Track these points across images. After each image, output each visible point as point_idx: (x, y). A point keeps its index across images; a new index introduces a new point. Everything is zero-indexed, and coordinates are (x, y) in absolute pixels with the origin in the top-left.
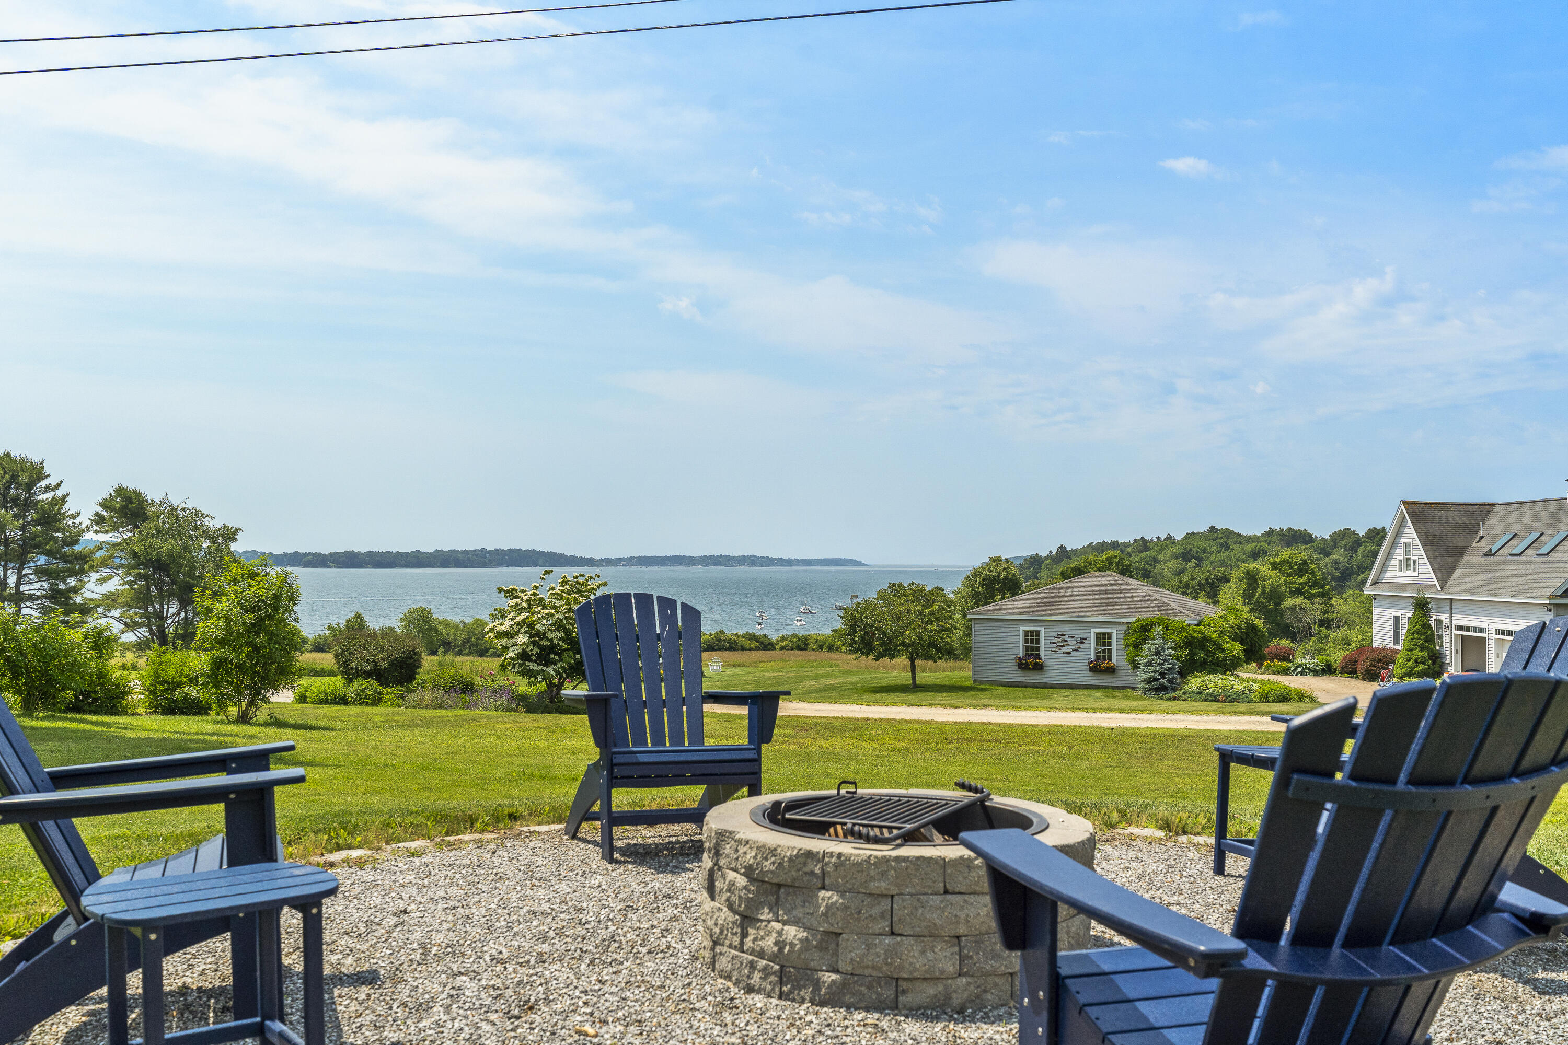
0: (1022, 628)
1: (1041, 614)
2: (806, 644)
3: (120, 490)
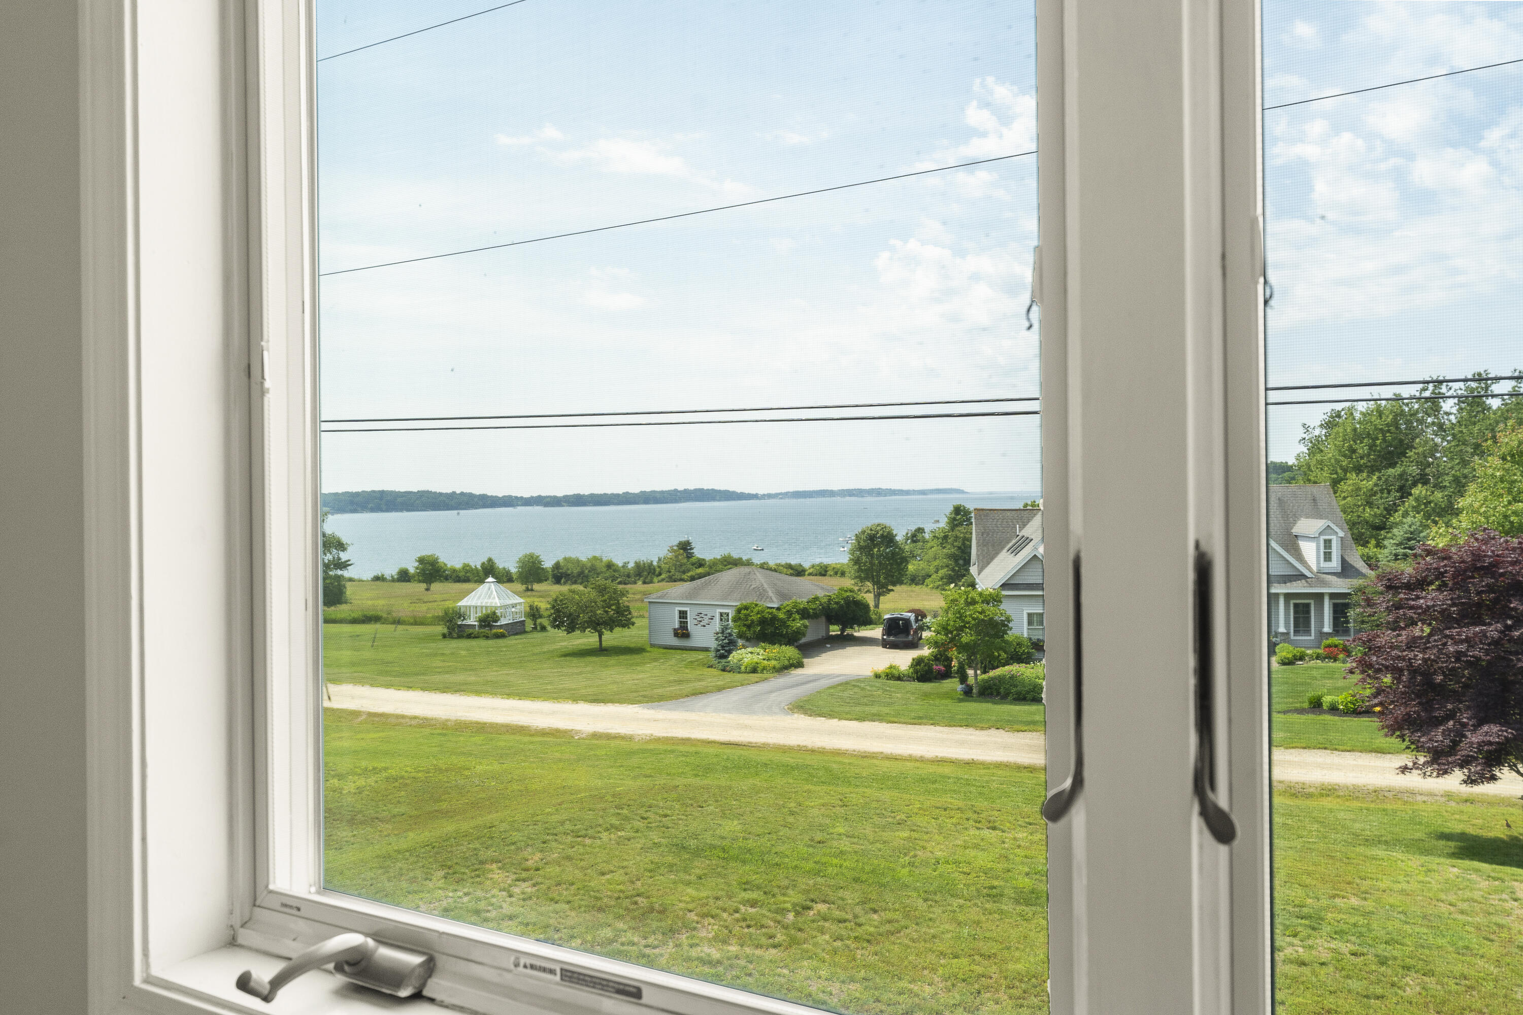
0: (677, 609)
1: (687, 599)
2: (826, 571)
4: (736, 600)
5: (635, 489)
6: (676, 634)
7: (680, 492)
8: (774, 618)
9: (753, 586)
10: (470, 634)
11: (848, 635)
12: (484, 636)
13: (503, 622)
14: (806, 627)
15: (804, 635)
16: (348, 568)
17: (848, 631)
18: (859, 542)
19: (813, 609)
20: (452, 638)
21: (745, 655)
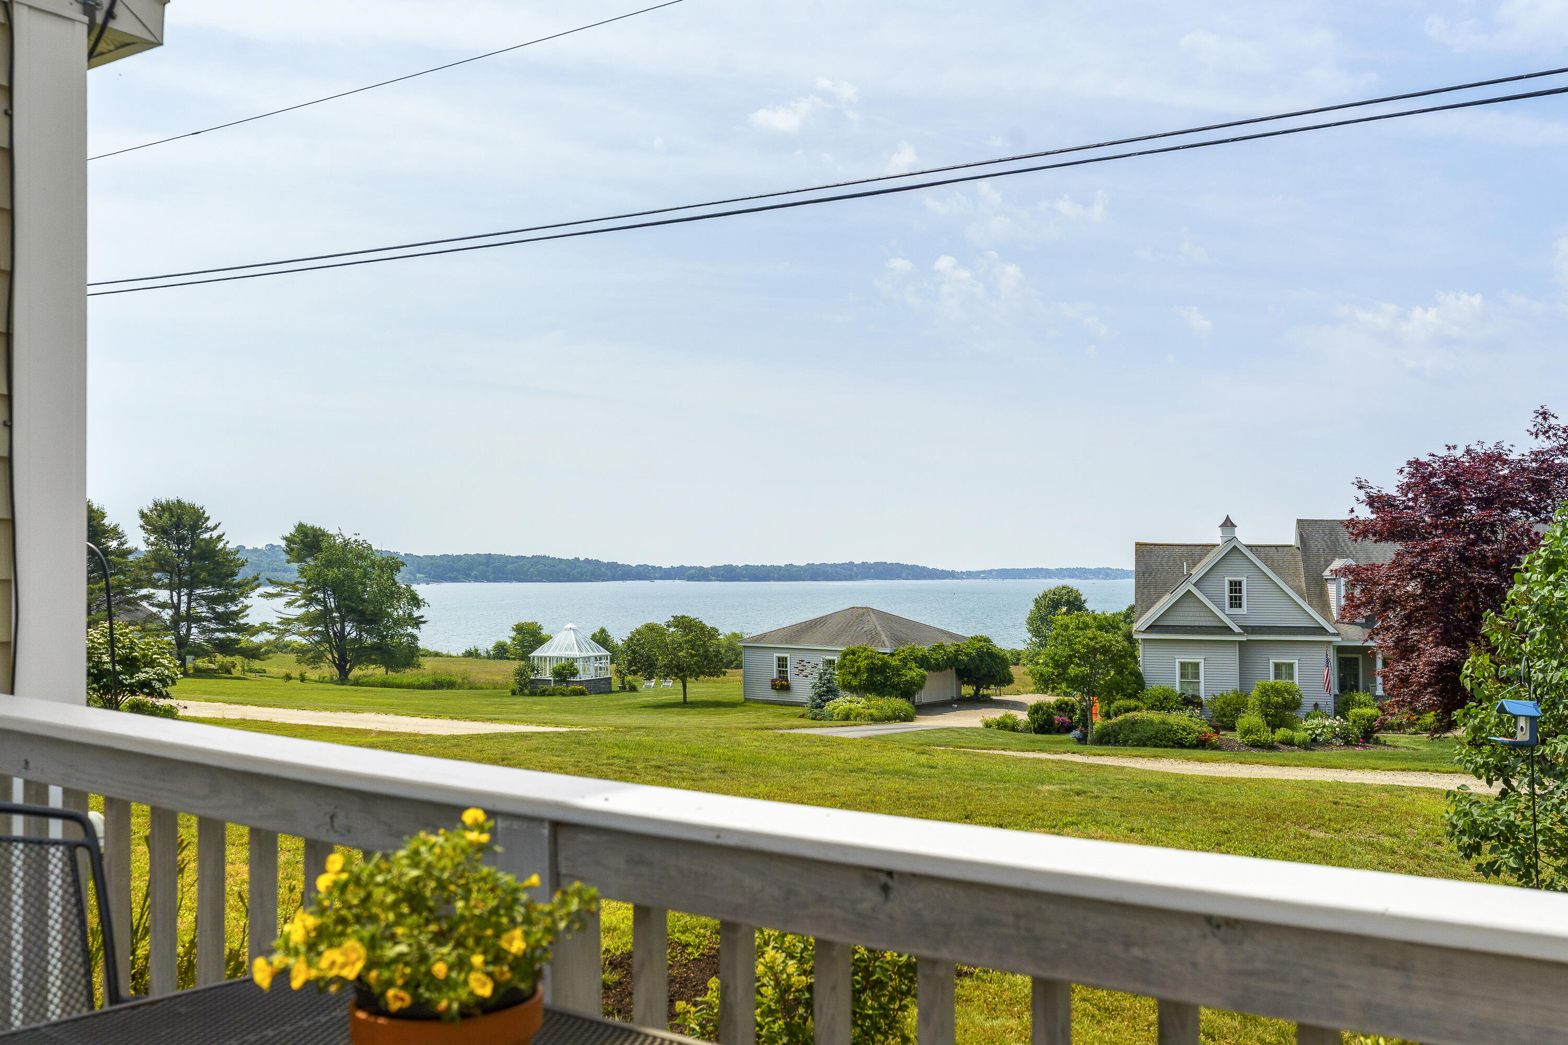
0: (776, 655)
1: (787, 643)
3: (301, 528)
4: (843, 645)
5: (801, 562)
6: (774, 687)
7: (857, 566)
8: (886, 665)
9: (865, 629)
10: (544, 691)
11: (983, 696)
12: (560, 694)
13: (583, 676)
14: (923, 677)
15: (921, 687)
16: (422, 626)
17: (984, 692)
18: (1039, 610)
19: (936, 660)
20: (524, 695)
21: (843, 702)
